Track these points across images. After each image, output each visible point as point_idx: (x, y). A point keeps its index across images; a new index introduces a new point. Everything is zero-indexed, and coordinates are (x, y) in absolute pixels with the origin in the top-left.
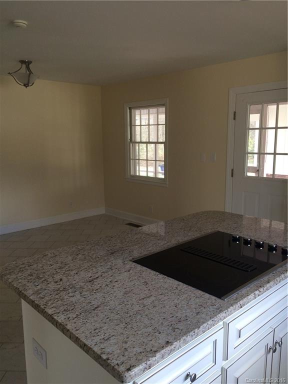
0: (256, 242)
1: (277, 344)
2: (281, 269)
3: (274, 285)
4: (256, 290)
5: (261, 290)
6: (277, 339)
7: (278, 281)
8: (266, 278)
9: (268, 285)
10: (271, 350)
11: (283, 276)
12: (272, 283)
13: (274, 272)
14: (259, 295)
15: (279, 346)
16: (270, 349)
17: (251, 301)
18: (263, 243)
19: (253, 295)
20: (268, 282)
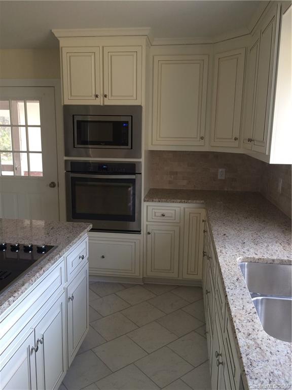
0: (12, 246)
1: (39, 342)
2: (36, 267)
3: (29, 287)
4: (10, 297)
5: (16, 294)
6: (39, 337)
7: (34, 280)
8: (20, 282)
9: (23, 288)
10: (34, 350)
11: (38, 274)
12: (26, 285)
13: (29, 273)
14: (14, 301)
15: (41, 343)
16: (32, 349)
17: (5, 310)
18: (18, 245)
19: (7, 303)
20: (23, 285)
